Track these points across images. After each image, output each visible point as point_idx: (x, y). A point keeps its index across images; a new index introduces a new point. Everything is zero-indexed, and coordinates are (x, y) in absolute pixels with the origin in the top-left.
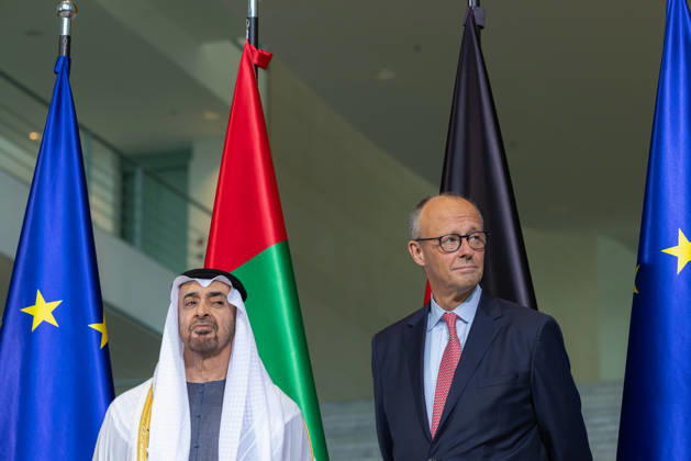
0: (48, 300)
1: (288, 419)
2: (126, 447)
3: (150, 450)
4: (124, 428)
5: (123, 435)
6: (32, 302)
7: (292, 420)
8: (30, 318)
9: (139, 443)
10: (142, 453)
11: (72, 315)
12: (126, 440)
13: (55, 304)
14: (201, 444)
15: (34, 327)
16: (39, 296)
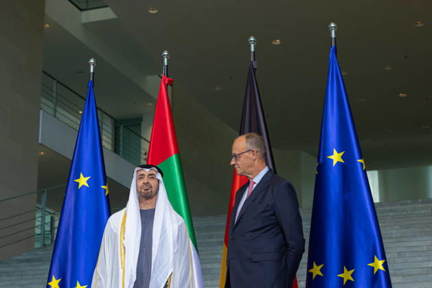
0: (85, 177)
1: (180, 223)
2: (116, 235)
5: (115, 231)
6: (79, 177)
8: (78, 184)
9: (121, 233)
10: (122, 237)
11: (94, 183)
13: (88, 178)
14: (146, 234)
15: (79, 187)
16: (81, 175)
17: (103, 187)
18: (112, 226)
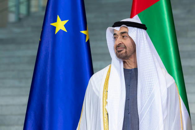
0: (62, 20)
2: (98, 98)
3: (108, 100)
4: (97, 90)
5: (97, 93)
6: (55, 21)
7: (171, 86)
9: (103, 97)
10: (105, 102)
11: (73, 27)
12: (98, 95)
13: (65, 22)
14: (130, 99)
15: (56, 32)
16: (58, 18)
17: (83, 32)
18: (94, 88)
